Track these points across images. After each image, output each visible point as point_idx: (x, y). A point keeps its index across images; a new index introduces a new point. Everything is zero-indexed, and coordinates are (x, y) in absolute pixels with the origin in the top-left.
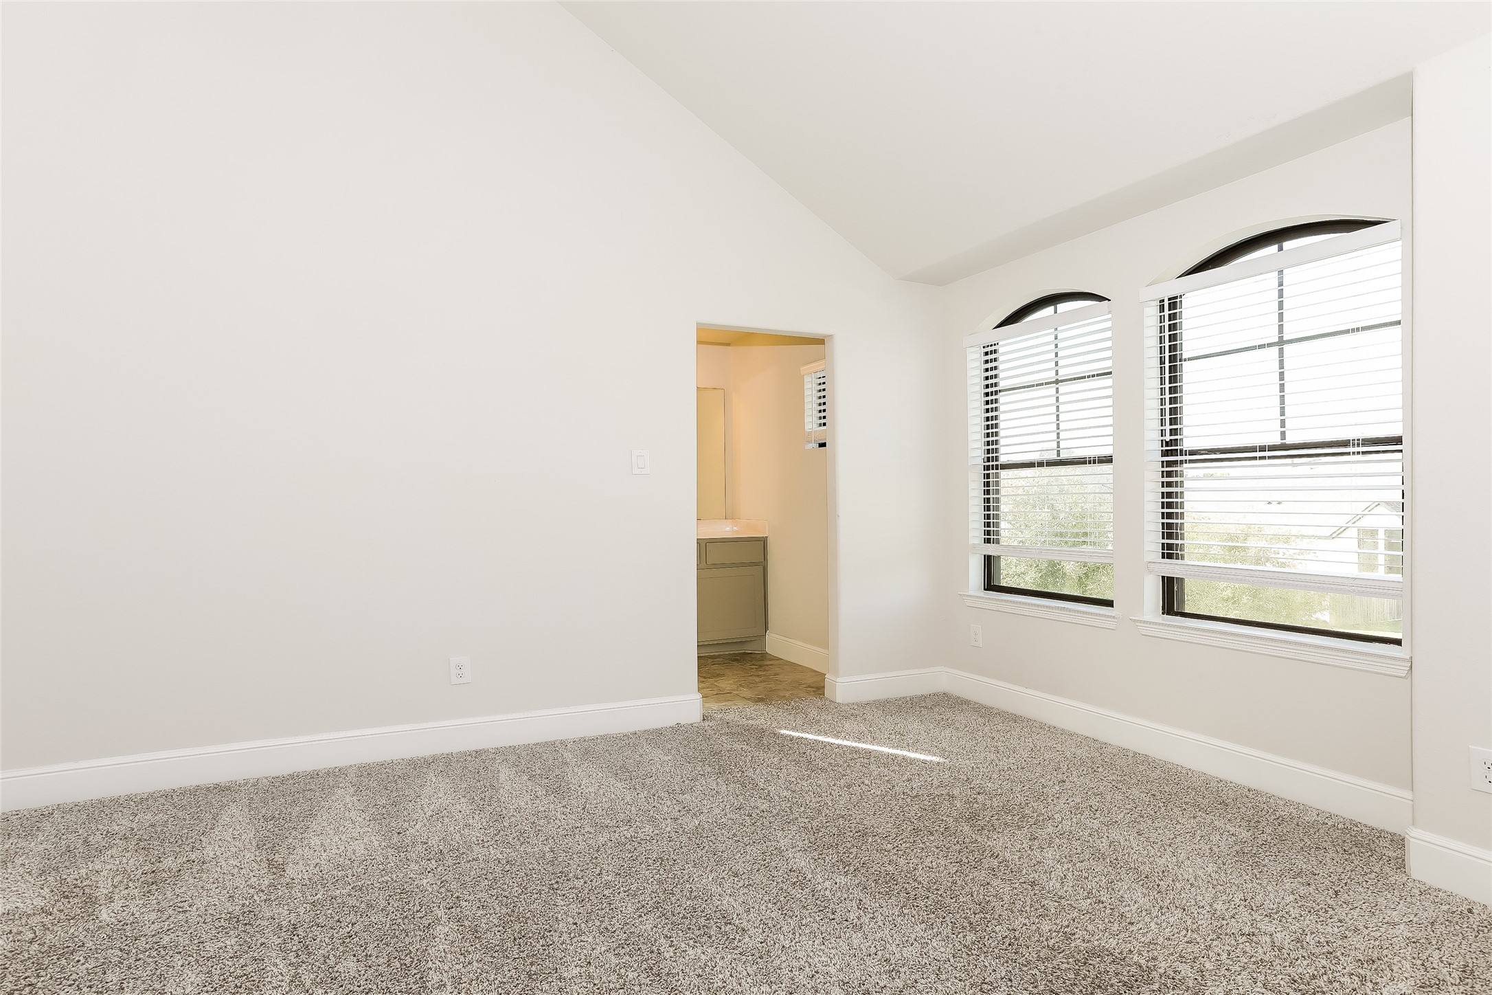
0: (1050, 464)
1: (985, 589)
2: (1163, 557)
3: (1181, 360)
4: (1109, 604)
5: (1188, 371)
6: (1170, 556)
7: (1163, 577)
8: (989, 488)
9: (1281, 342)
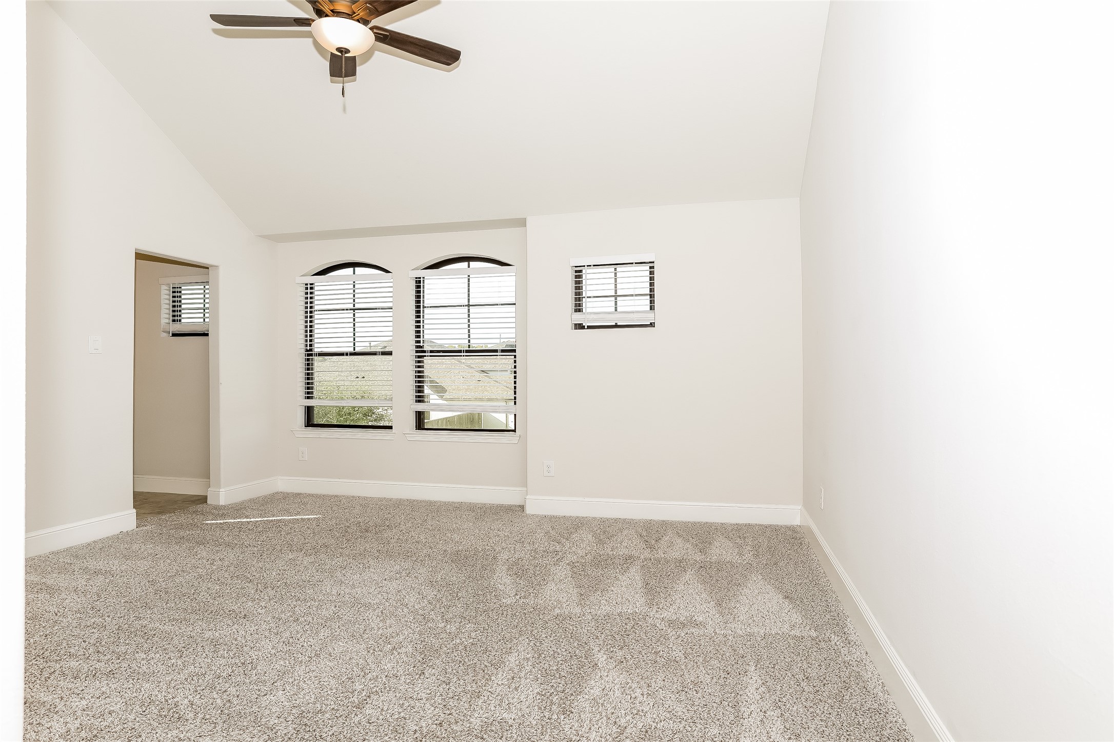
0: (352, 354)
1: (305, 426)
2: (416, 402)
3: (424, 307)
4: (391, 428)
5: (428, 313)
6: (419, 401)
7: (416, 412)
8: (309, 366)
9: (469, 306)
